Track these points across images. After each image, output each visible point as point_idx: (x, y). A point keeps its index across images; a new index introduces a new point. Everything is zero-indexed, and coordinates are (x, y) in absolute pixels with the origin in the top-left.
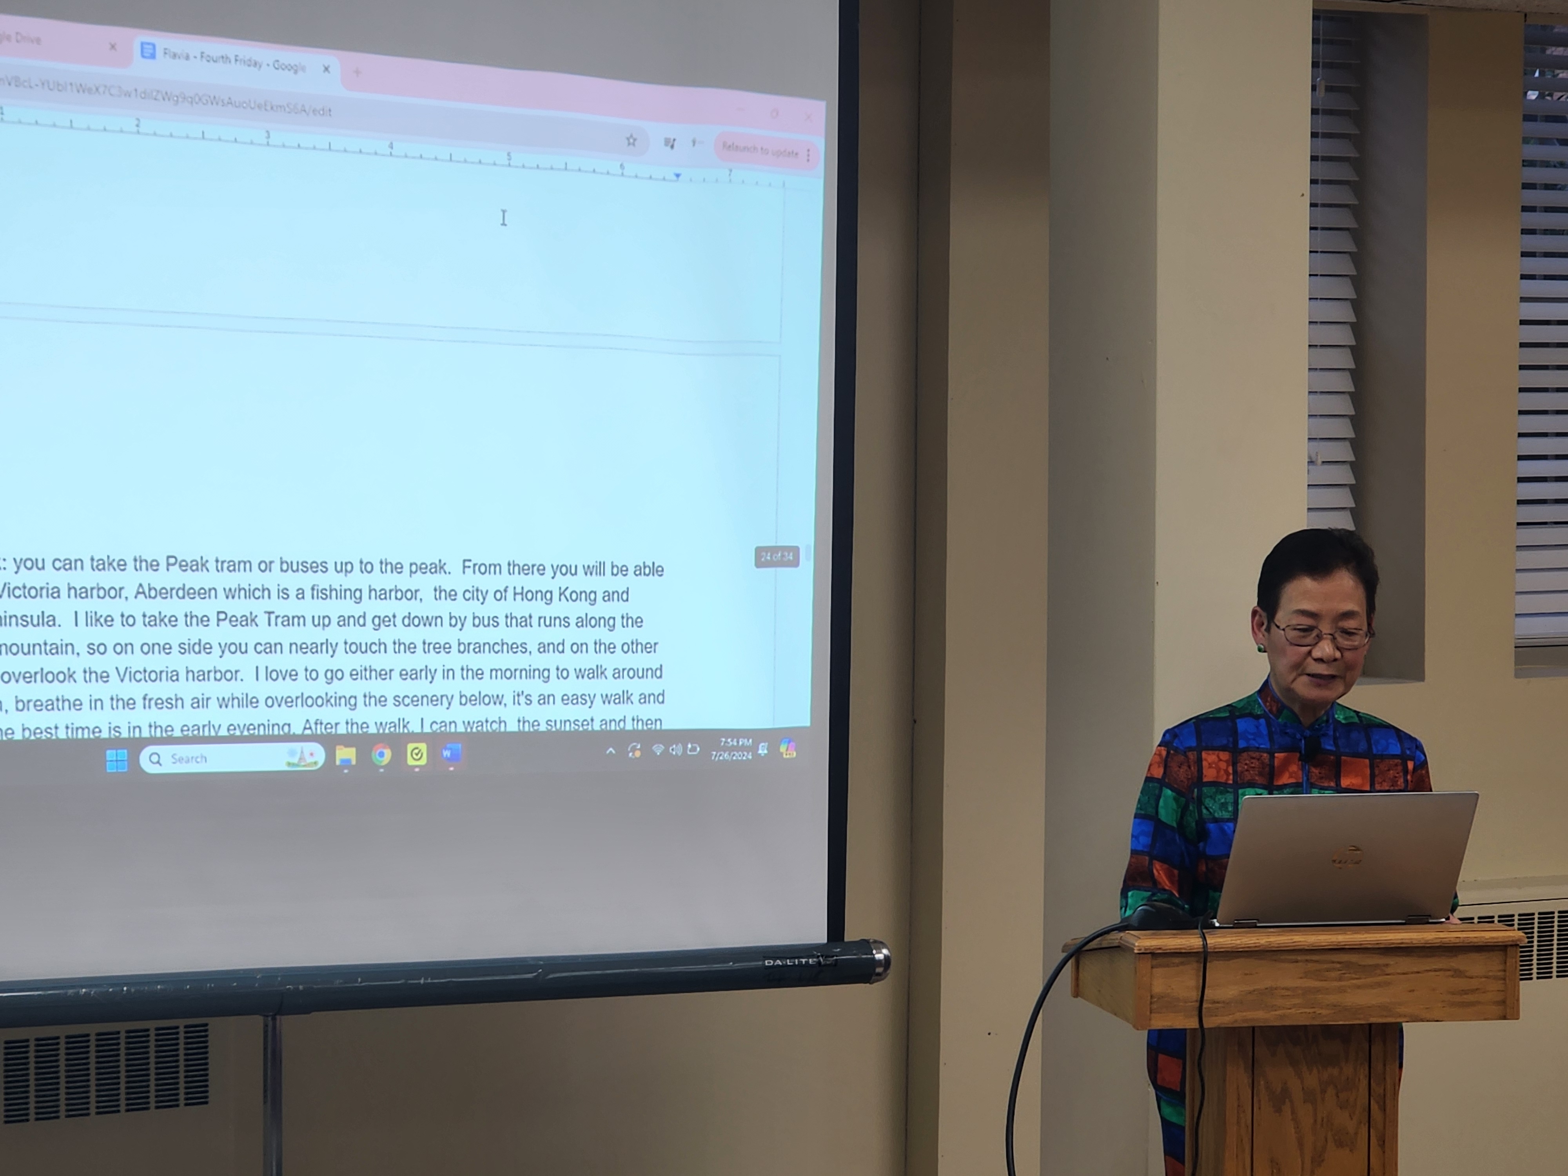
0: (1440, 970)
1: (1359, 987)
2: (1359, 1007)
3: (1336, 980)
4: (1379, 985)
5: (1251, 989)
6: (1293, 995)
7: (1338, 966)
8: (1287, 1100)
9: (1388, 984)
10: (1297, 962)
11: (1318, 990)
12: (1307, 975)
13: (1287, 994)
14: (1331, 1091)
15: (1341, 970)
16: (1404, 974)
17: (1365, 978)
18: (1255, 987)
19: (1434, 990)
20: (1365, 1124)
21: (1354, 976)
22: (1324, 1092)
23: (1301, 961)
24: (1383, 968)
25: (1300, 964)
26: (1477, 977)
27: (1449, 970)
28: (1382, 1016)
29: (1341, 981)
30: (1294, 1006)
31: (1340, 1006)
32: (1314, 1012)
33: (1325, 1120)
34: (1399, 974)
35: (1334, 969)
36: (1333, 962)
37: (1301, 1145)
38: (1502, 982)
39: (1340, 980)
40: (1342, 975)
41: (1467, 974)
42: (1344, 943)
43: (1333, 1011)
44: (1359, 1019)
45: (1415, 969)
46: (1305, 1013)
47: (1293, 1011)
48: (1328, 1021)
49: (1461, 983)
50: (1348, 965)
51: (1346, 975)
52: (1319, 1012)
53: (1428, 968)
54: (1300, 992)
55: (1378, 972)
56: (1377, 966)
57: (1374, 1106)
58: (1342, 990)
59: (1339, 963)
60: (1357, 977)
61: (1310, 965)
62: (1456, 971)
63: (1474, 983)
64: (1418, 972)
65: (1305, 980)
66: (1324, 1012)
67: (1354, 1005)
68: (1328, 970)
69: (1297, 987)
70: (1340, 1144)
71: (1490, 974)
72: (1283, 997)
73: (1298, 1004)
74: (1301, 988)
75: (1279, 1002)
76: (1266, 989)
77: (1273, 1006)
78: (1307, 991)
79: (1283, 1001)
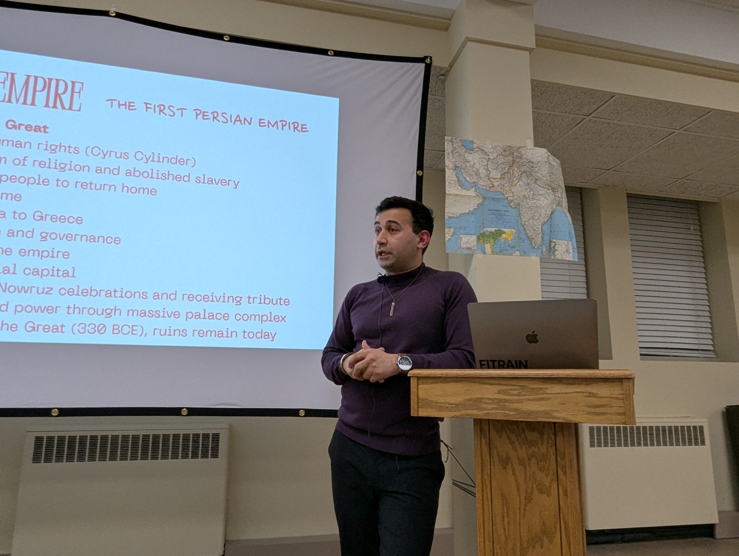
0: (580, 392)
1: (530, 400)
2: (531, 411)
4: (542, 399)
5: (469, 397)
6: (493, 403)
8: (509, 463)
9: (548, 399)
11: (506, 401)
14: (533, 460)
16: (557, 394)
18: (472, 397)
19: (577, 404)
20: (555, 481)
22: (530, 460)
24: (544, 390)
25: (495, 385)
26: (605, 397)
27: (585, 393)
29: (520, 396)
31: (519, 410)
32: (505, 413)
33: (531, 477)
34: (554, 394)
35: (515, 389)
36: (514, 386)
37: (518, 489)
38: (622, 401)
40: (521, 393)
41: (598, 395)
43: (516, 413)
44: (532, 418)
45: (564, 392)
46: (500, 413)
48: (514, 418)
49: (595, 401)
50: (523, 387)
53: (572, 391)
55: (541, 392)
56: (540, 389)
57: (560, 473)
58: (520, 401)
60: (529, 394)
62: (590, 393)
63: (603, 401)
64: (566, 393)
65: (499, 394)
66: (511, 413)
67: (528, 410)
69: (495, 398)
70: (541, 492)
71: (613, 396)
72: (487, 403)
73: (496, 408)
74: (497, 399)
75: (484, 406)
76: (477, 398)
77: (482, 408)
78: (500, 401)
79: (487, 405)
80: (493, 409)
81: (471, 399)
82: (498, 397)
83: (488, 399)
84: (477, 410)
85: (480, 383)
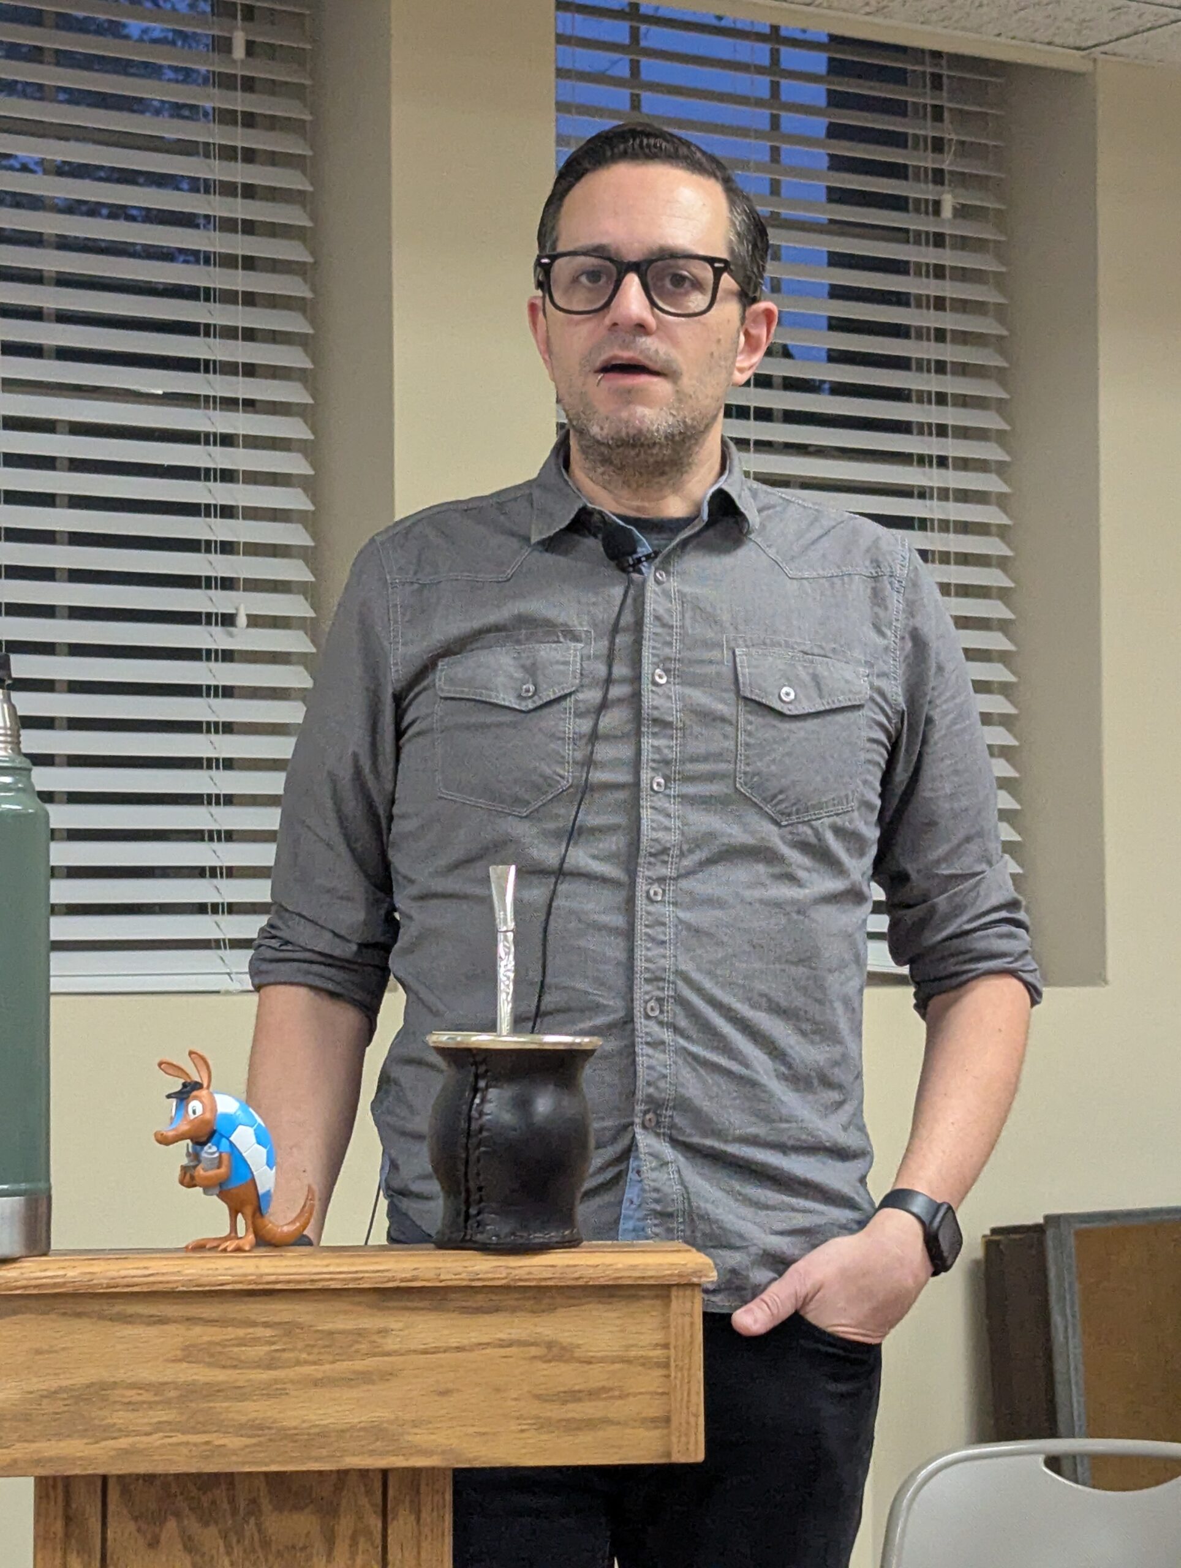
0: (510, 1344)
1: (317, 1383)
2: (317, 1430)
3: (259, 1367)
4: (365, 1378)
5: (53, 1384)
6: (157, 1403)
7: (268, 1332)
9: (386, 1376)
10: (163, 1321)
11: (213, 1391)
12: (189, 1354)
13: (140, 1398)
15: (274, 1343)
16: (425, 1352)
17: (333, 1362)
18: (64, 1383)
19: (498, 1390)
21: (304, 1356)
23: (175, 1321)
24: (375, 1338)
25: (171, 1328)
26: (602, 1360)
27: (532, 1344)
28: (372, 1453)
29: (275, 1368)
30: (159, 1427)
31: (270, 1428)
32: (207, 1443)
34: (415, 1352)
35: (255, 1341)
36: (254, 1324)
38: (663, 1372)
39: (270, 1364)
40: (278, 1355)
41: (578, 1353)
42: (273, 1278)
43: (254, 1441)
44: (317, 1459)
45: (453, 1342)
46: (188, 1443)
47: (156, 1440)
48: (244, 1463)
49: (567, 1376)
50: (289, 1329)
51: (286, 1355)
52: (217, 1443)
53: (485, 1339)
54: (173, 1394)
55: (364, 1347)
56: (360, 1333)
58: (273, 1391)
59: (266, 1325)
60: (311, 1358)
61: (198, 1330)
62: (550, 1345)
63: (596, 1376)
64: (459, 1349)
65: (185, 1365)
66: (233, 1442)
67: (304, 1425)
68: (242, 1342)
69: (166, 1383)
71: (633, 1354)
72: (132, 1406)
73: (169, 1423)
74: (175, 1386)
75: (120, 1418)
76: (88, 1386)
77: (106, 1428)
78: (190, 1392)
79: (131, 1415)
80: (156, 1431)
81: (60, 1390)
82: (182, 1378)
83: (133, 1386)
84: (82, 1437)
85: (101, 1317)
